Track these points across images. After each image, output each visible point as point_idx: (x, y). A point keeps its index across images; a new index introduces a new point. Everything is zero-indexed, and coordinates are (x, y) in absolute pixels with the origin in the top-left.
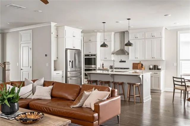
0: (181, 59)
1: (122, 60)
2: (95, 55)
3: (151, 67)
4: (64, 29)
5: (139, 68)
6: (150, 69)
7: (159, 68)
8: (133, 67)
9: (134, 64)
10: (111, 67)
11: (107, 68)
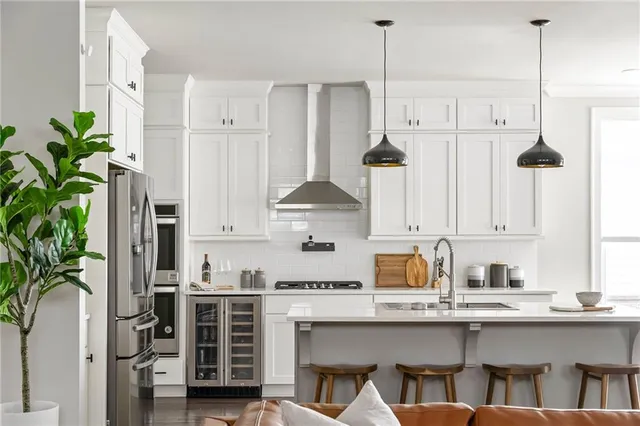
0: (604, 234)
1: (315, 240)
2: (171, 210)
3: (481, 273)
4: (105, 31)
5: (412, 282)
6: (473, 283)
7: (514, 276)
8: (377, 275)
9: (379, 260)
10: (248, 277)
11: (231, 288)
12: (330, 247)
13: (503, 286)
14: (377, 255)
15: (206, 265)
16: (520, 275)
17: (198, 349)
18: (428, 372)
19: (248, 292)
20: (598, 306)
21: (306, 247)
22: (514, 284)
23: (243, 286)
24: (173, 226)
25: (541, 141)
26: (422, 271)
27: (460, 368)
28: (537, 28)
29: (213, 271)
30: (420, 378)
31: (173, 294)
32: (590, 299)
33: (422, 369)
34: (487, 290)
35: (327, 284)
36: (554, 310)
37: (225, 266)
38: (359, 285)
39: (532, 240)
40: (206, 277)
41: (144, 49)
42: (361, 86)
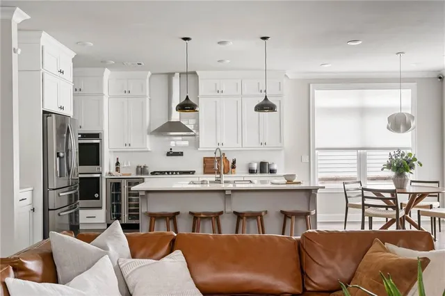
1: (173, 151)
2: (96, 136)
3: (255, 166)
4: (39, 43)
6: (251, 171)
7: (272, 168)
8: (204, 167)
9: (206, 160)
10: (140, 169)
11: (130, 175)
12: (181, 154)
13: (266, 173)
14: (204, 158)
15: (118, 163)
16: (275, 167)
17: (113, 205)
18: (202, 216)
19: (139, 176)
20: (294, 181)
21: (168, 154)
22: (272, 171)
23: (137, 173)
24: (98, 144)
25: (266, 99)
26: (226, 165)
27: (221, 213)
28: (264, 41)
29: (121, 166)
30: (199, 219)
31: (98, 178)
32: (290, 178)
33: (200, 214)
34: (259, 175)
35: (176, 172)
36: (273, 184)
37: (127, 164)
38: (193, 172)
39: (281, 150)
40: (117, 169)
41: (73, 55)
42: (194, 73)
